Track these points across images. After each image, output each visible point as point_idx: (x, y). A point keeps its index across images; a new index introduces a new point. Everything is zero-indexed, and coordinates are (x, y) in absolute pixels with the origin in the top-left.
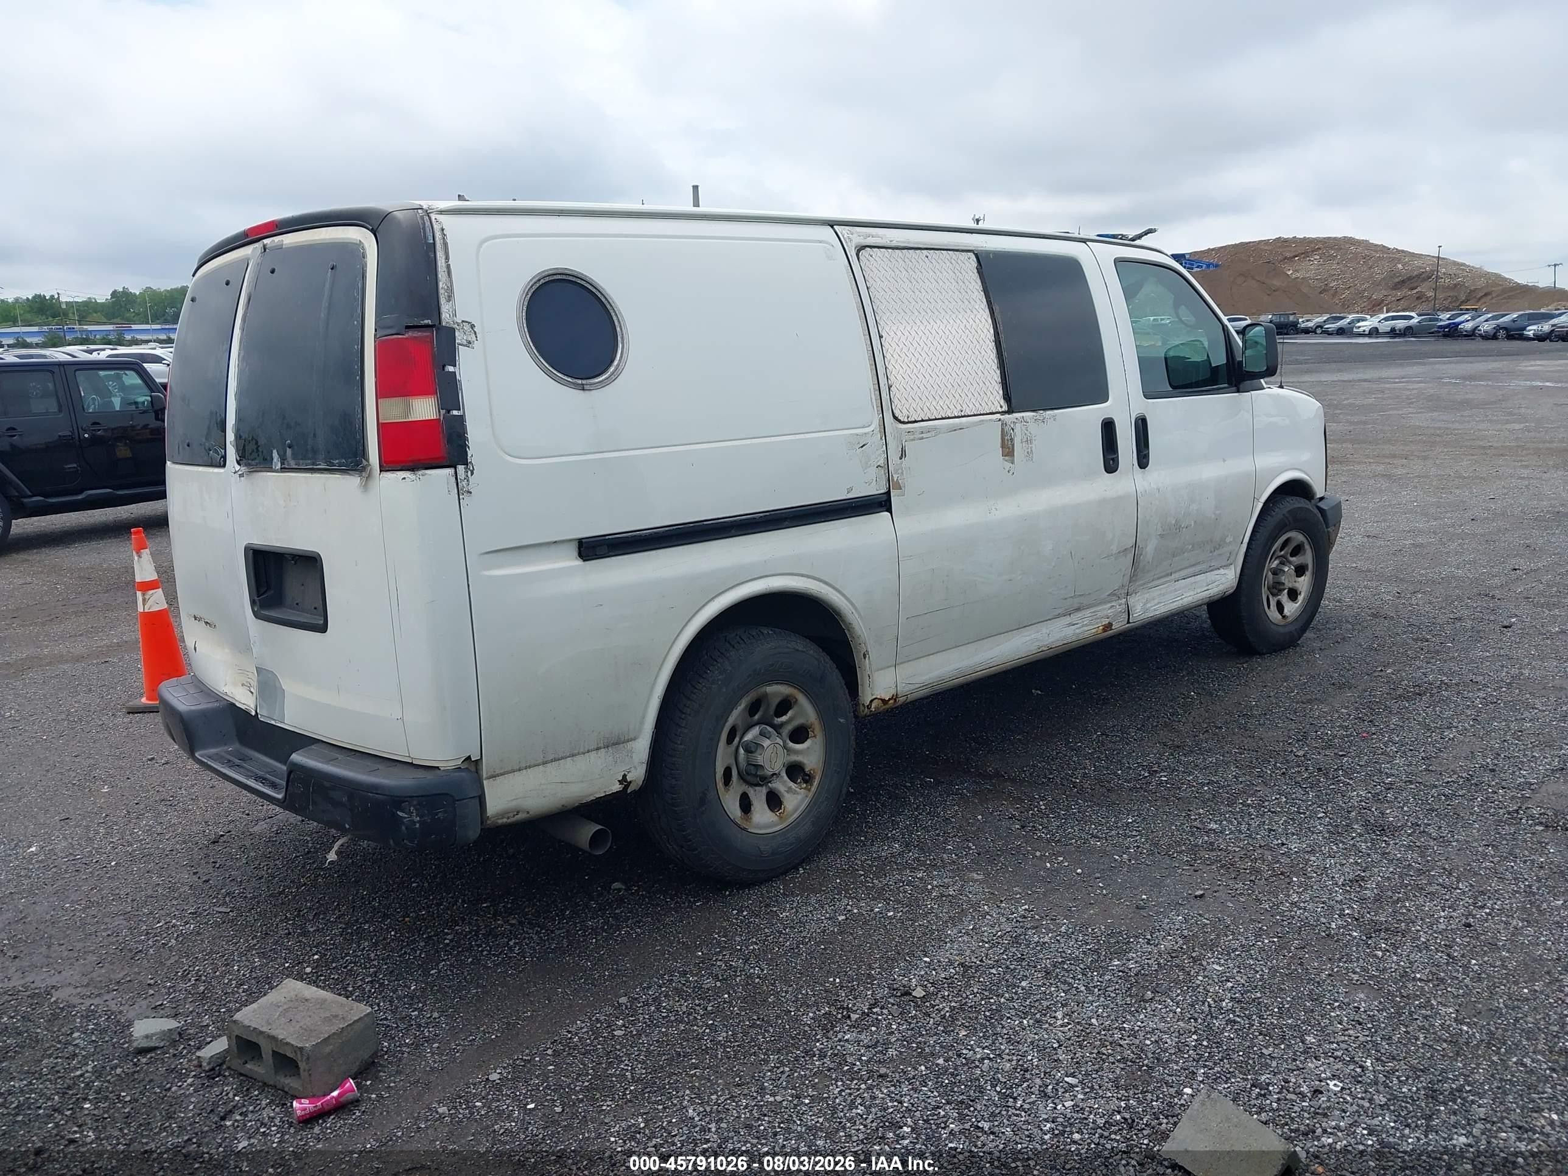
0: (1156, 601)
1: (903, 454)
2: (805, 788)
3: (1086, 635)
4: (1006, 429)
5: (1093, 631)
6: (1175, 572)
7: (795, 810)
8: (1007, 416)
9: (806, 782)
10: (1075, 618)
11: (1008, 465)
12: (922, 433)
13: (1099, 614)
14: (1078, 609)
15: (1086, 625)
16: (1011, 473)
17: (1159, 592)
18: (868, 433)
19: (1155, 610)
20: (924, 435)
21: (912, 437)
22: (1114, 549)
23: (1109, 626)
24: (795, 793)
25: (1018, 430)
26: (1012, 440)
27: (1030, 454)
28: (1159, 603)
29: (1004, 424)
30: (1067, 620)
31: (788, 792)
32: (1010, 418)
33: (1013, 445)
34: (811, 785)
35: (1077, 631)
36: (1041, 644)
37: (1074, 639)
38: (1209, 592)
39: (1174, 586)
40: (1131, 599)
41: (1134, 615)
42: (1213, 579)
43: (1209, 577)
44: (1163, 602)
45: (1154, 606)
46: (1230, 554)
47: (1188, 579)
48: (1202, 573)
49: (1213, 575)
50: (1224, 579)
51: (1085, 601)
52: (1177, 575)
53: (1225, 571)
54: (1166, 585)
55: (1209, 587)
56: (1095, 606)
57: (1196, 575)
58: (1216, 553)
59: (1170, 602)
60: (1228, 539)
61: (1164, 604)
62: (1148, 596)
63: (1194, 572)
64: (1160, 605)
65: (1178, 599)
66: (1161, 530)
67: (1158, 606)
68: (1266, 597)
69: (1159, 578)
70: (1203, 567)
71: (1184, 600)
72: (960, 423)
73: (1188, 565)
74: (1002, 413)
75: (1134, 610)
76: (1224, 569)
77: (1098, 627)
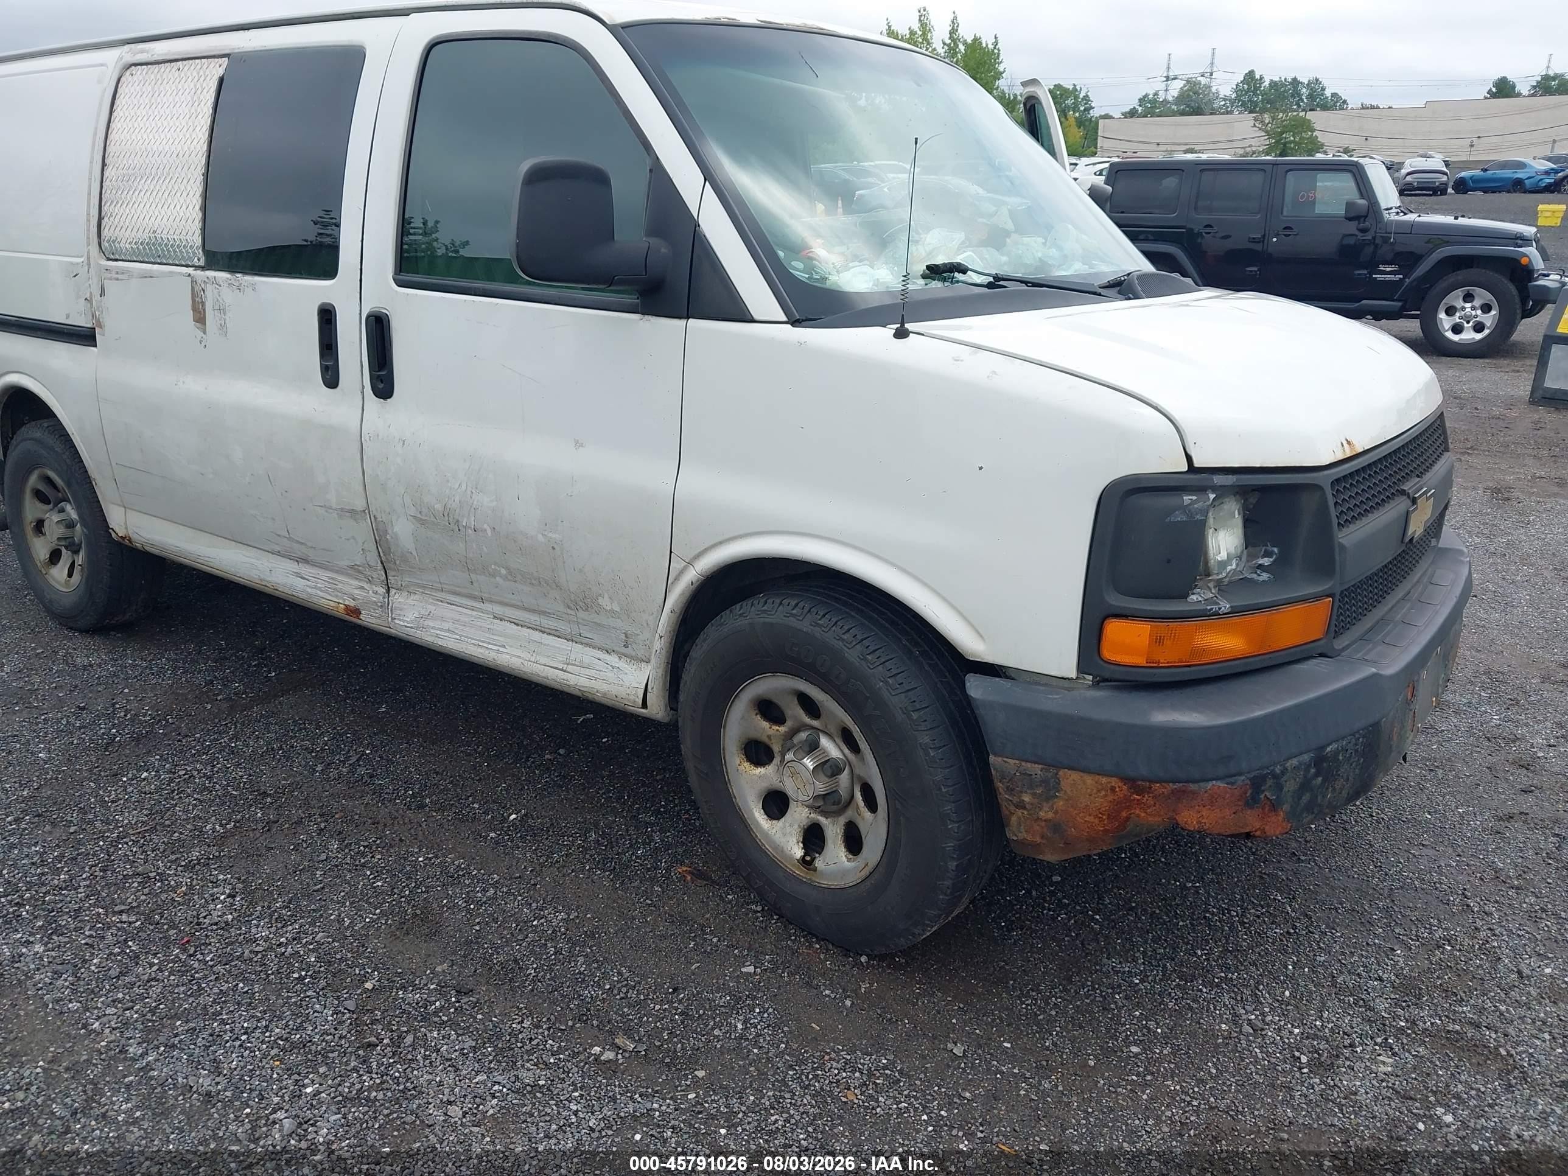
0: (446, 626)
1: (103, 291)
3: (321, 603)
4: (196, 288)
5: (332, 604)
6: (491, 601)
8: (199, 272)
10: (306, 570)
11: (200, 334)
12: (117, 273)
13: (340, 586)
14: (306, 561)
15: (320, 589)
16: (203, 344)
17: (457, 617)
18: (80, 264)
19: (437, 636)
20: (119, 276)
21: (111, 275)
22: (333, 498)
23: (356, 612)
25: (209, 293)
26: (203, 303)
27: (223, 327)
28: (449, 631)
29: (194, 282)
30: (292, 566)
32: (203, 276)
33: (204, 310)
35: (309, 590)
36: (262, 577)
37: (305, 597)
38: (566, 676)
39: (488, 622)
40: (397, 596)
41: (396, 621)
42: (587, 660)
43: (578, 652)
44: (457, 634)
45: (438, 629)
46: (626, 637)
47: (525, 629)
48: (559, 637)
49: (588, 655)
50: (610, 675)
51: (312, 554)
52: (498, 609)
53: (622, 664)
54: (475, 613)
55: (570, 668)
56: (331, 570)
57: (544, 632)
58: (582, 614)
59: (473, 641)
60: (605, 602)
61: (458, 637)
62: (431, 608)
63: (538, 623)
64: (450, 635)
65: (490, 646)
66: (412, 511)
67: (443, 633)
68: (764, 785)
69: (455, 593)
70: (562, 626)
71: (504, 656)
72: (151, 270)
73: (518, 604)
74: (196, 267)
75: (400, 615)
76: (620, 658)
77: (339, 603)
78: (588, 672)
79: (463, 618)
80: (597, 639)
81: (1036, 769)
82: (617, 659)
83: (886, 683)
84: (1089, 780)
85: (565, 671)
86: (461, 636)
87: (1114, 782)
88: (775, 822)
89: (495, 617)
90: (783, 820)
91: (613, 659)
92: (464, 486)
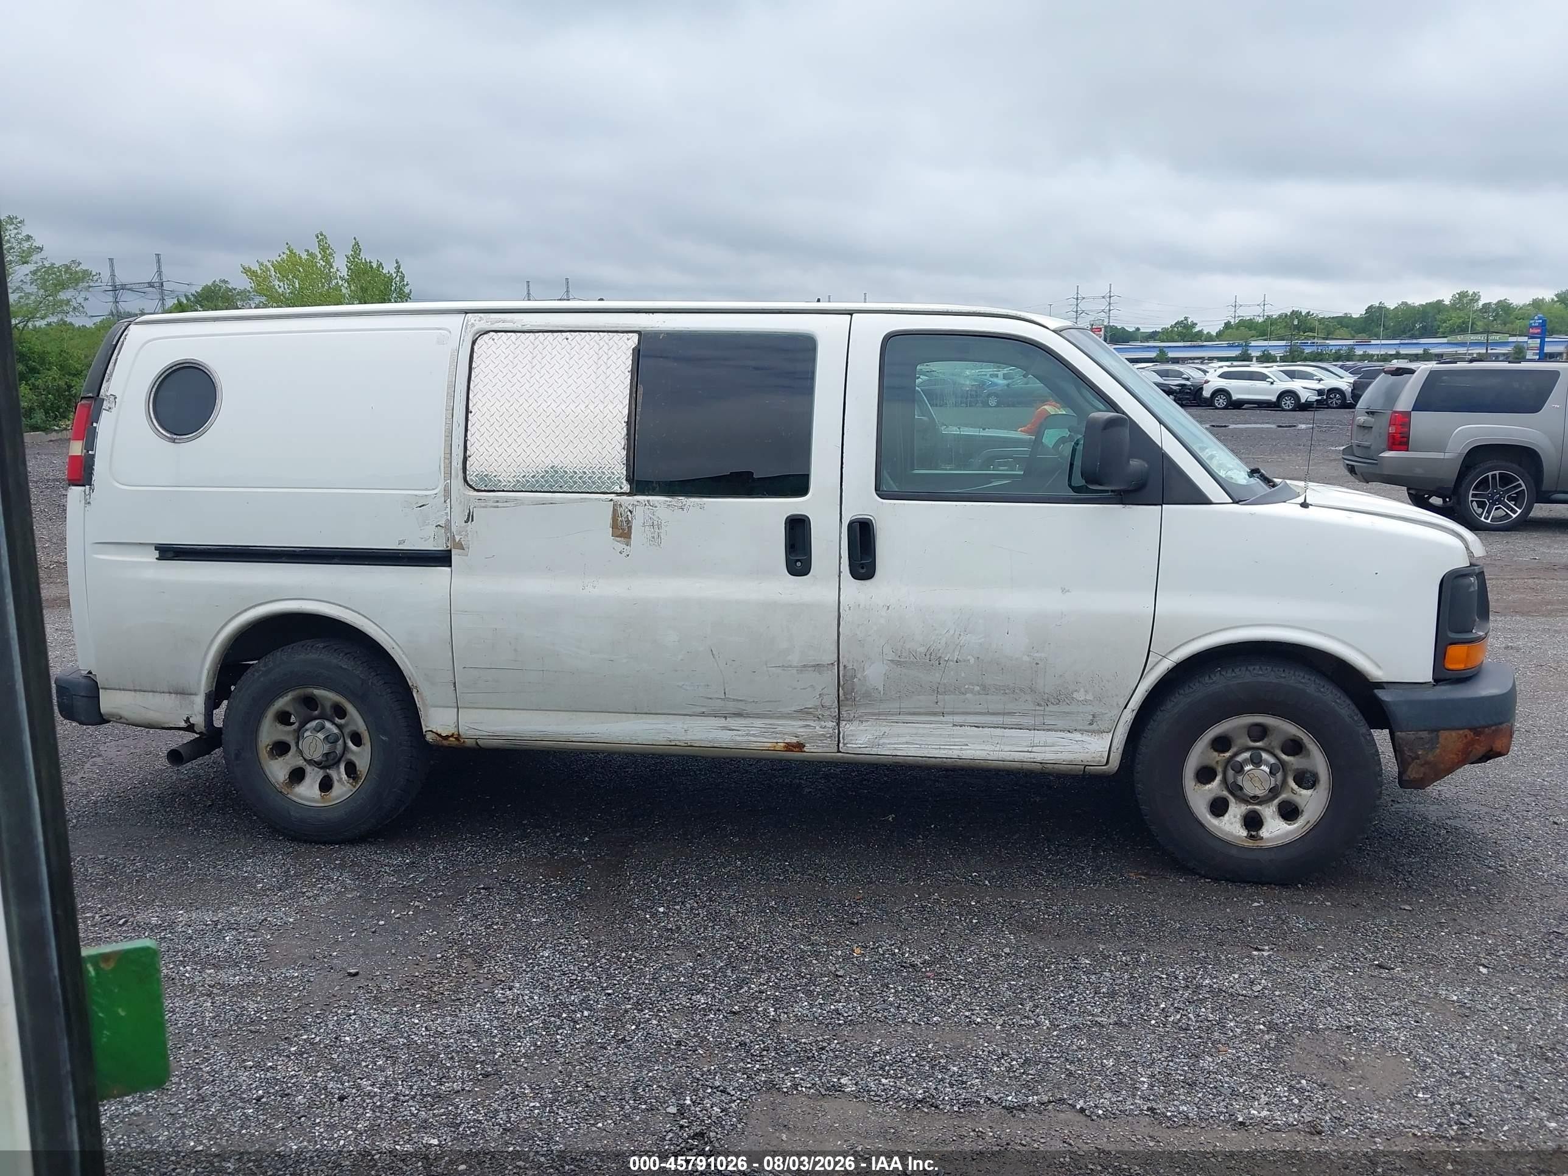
0: (904, 740)
1: (470, 518)
2: (351, 784)
3: (753, 746)
4: (621, 510)
5: (769, 745)
6: (953, 713)
7: (338, 798)
8: (625, 498)
9: (354, 779)
10: (732, 722)
11: (620, 546)
12: (497, 502)
13: (780, 729)
14: (739, 715)
15: (754, 735)
16: (624, 554)
17: (914, 731)
18: (430, 495)
19: (895, 749)
20: (500, 504)
21: (483, 504)
22: (795, 659)
23: (800, 746)
24: (343, 784)
25: (638, 513)
26: (629, 522)
27: (658, 538)
28: (907, 743)
29: (616, 507)
30: (720, 722)
31: (338, 781)
32: (628, 500)
33: (630, 527)
34: (357, 783)
35: (738, 738)
36: (672, 738)
37: (732, 745)
38: (1032, 755)
39: (949, 730)
40: (848, 726)
41: (848, 745)
42: (1050, 741)
43: (1040, 736)
44: (917, 744)
45: (895, 744)
46: (1094, 717)
47: (986, 729)
48: (1021, 729)
49: (1051, 737)
50: (1076, 747)
51: (749, 708)
52: (958, 719)
53: (1085, 738)
54: (932, 726)
55: (1034, 749)
56: (771, 718)
57: (1005, 728)
58: (1051, 708)
59: (933, 747)
60: (1080, 696)
61: (918, 746)
62: (886, 729)
63: (1001, 722)
64: (909, 746)
65: (952, 747)
66: (892, 656)
67: (903, 746)
68: (1210, 796)
69: (914, 714)
70: (1025, 721)
71: (968, 752)
72: (552, 498)
73: (983, 711)
74: (617, 493)
75: (851, 740)
76: (1082, 734)
77: (777, 743)
78: (1053, 749)
79: (921, 731)
80: (1060, 724)
81: (1424, 734)
82: (1080, 735)
83: (1336, 702)
84: (1454, 734)
85: (1030, 752)
86: (920, 745)
87: (1467, 732)
88: (1221, 818)
89: (954, 725)
90: (1227, 816)
91: (1077, 736)
92: (952, 632)
